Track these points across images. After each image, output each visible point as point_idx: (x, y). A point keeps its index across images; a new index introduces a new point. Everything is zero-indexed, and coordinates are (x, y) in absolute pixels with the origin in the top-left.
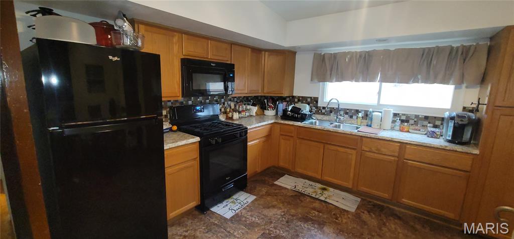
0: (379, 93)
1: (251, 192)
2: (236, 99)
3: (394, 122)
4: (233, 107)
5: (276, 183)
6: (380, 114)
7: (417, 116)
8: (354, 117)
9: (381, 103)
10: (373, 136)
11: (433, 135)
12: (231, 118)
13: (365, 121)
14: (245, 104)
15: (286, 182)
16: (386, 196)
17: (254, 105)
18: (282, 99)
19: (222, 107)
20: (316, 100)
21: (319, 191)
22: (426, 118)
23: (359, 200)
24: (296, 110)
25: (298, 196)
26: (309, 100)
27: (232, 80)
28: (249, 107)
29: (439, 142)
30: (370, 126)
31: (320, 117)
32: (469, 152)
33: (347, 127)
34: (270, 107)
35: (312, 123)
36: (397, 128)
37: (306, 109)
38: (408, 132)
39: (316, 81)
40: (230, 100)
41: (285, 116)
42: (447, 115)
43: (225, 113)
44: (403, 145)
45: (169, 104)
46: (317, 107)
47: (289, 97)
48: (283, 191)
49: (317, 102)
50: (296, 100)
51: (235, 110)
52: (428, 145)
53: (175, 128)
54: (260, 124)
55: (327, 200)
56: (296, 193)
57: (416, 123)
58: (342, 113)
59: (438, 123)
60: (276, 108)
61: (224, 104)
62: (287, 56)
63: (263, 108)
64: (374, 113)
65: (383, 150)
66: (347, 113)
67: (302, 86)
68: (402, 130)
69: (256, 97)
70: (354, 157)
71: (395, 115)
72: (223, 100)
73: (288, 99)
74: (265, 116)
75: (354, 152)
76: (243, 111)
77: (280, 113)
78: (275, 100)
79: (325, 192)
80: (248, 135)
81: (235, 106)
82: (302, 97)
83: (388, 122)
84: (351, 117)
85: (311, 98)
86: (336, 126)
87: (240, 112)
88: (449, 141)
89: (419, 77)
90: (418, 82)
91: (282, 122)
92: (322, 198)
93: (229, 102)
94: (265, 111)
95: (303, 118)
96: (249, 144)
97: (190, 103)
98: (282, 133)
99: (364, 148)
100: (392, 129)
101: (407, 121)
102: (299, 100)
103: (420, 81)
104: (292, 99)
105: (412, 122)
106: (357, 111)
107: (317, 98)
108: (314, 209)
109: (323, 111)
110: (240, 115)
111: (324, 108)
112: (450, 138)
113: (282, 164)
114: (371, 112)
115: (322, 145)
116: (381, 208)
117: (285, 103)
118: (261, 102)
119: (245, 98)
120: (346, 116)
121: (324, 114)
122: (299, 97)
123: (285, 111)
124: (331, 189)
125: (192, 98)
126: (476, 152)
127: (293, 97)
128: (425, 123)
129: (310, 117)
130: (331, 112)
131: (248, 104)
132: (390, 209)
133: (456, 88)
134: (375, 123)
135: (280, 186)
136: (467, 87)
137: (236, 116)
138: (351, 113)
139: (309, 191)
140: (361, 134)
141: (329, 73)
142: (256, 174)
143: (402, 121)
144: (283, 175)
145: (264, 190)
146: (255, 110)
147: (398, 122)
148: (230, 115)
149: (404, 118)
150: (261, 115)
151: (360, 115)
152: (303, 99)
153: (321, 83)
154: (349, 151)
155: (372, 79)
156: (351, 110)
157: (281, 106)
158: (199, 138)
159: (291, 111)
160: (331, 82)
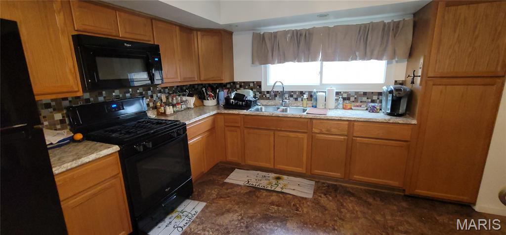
0: (321, 73)
1: (198, 198)
2: (167, 90)
3: (337, 100)
4: (164, 100)
5: (227, 180)
6: (324, 94)
7: (356, 93)
8: (299, 99)
9: (323, 82)
10: (322, 117)
11: (373, 110)
12: (164, 114)
13: (310, 102)
14: (179, 96)
15: (238, 178)
16: (338, 175)
17: (190, 95)
18: (223, 86)
19: (150, 101)
20: (259, 84)
21: (274, 182)
22: (365, 94)
23: (313, 183)
24: (239, 97)
25: (254, 191)
26: (252, 85)
28: (184, 98)
29: (381, 116)
30: (316, 107)
31: (265, 102)
32: (408, 123)
33: (293, 111)
34: (210, 96)
35: (257, 110)
36: (341, 106)
37: (250, 95)
38: (351, 109)
39: (257, 63)
40: (160, 92)
41: (228, 105)
42: (385, 88)
43: (155, 108)
44: (351, 123)
45: (66, 103)
46: (260, 93)
47: (229, 83)
48: (236, 189)
49: (260, 86)
50: (238, 86)
51: (168, 104)
52: (374, 120)
53: (79, 136)
54: (201, 117)
55: (284, 191)
56: (250, 189)
57: (356, 100)
58: (287, 96)
59: (375, 98)
60: (216, 96)
61: (152, 97)
63: (202, 97)
64: (319, 94)
65: (333, 130)
66: (292, 96)
67: (242, 71)
68: (345, 108)
69: (192, 86)
70: (306, 141)
71: (337, 93)
72: (150, 93)
73: (228, 86)
74: (205, 107)
75: (305, 136)
76: (178, 104)
77: (222, 102)
78: (214, 88)
79: (280, 181)
80: (188, 132)
81: (167, 98)
82: (244, 82)
84: (296, 99)
85: (253, 82)
86: (283, 111)
87: (174, 106)
88: (389, 114)
89: (357, 53)
90: (356, 59)
91: (226, 111)
92: (278, 189)
93: (159, 95)
94: (204, 101)
95: (248, 105)
96: (190, 142)
97: (101, 99)
98: (226, 124)
99: (315, 130)
100: (336, 108)
101: (348, 99)
102: (241, 86)
103: (358, 58)
104: (233, 86)
105: (352, 99)
106: (302, 93)
107: (260, 82)
108: (272, 203)
109: (268, 95)
110: (175, 109)
111: (268, 92)
112: (389, 111)
113: (230, 158)
114: (315, 93)
115: (272, 133)
116: (335, 188)
117: (226, 91)
118: (200, 91)
119: (179, 89)
120: (292, 99)
121: (268, 99)
122: (240, 82)
123: (227, 99)
124: (285, 177)
125: (104, 92)
126: (414, 122)
127: (234, 83)
128: (364, 99)
129: (255, 103)
130: (276, 96)
131: (184, 95)
132: (343, 187)
133: (388, 64)
134: (320, 104)
135: (232, 184)
136: (397, 62)
137: (170, 110)
138: (297, 95)
139: (263, 184)
140: (310, 116)
141: (270, 54)
142: (202, 175)
143: (344, 99)
144: (232, 170)
145: (214, 193)
146: (192, 101)
147: (341, 101)
148: (162, 110)
149: (345, 96)
150: (200, 106)
151: (305, 96)
152: (245, 85)
153: (262, 66)
154: (300, 135)
155: (314, 59)
156: (295, 92)
157: (223, 94)
158: (117, 146)
159: (234, 98)
160: (273, 63)
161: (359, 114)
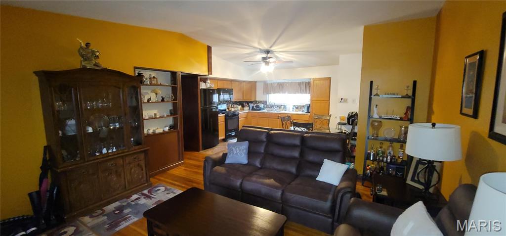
3: (293, 108)
6: (289, 106)
8: (280, 108)
11: (303, 111)
13: (284, 108)
14: (235, 105)
17: (239, 105)
18: (252, 102)
24: (257, 106)
27: (232, 94)
28: (237, 106)
31: (267, 108)
33: (277, 111)
34: (246, 106)
35: (264, 111)
37: (262, 106)
39: (265, 94)
41: (253, 109)
43: (228, 108)
46: (266, 105)
47: (254, 101)
49: (266, 103)
50: (258, 102)
51: (231, 107)
54: (243, 112)
58: (276, 106)
60: (249, 106)
61: (227, 105)
62: (253, 85)
63: (243, 106)
66: (278, 107)
67: (259, 97)
68: (296, 111)
69: (239, 102)
71: (294, 106)
72: (227, 103)
76: (235, 107)
77: (251, 109)
78: (248, 103)
80: (239, 116)
81: (232, 105)
83: (291, 110)
85: (264, 101)
86: (273, 111)
88: (306, 112)
89: (299, 91)
91: (252, 111)
93: (229, 104)
94: (244, 108)
95: (260, 109)
96: (240, 119)
98: (251, 115)
100: (293, 111)
103: (299, 93)
104: (256, 102)
107: (266, 101)
111: (269, 105)
114: (286, 106)
115: (268, 119)
117: (253, 104)
118: (242, 104)
119: (235, 102)
121: (269, 107)
123: (253, 107)
126: (309, 114)
127: (256, 101)
129: (264, 109)
130: (272, 106)
134: (287, 109)
137: (233, 109)
141: (270, 90)
146: (240, 107)
147: (295, 109)
148: (230, 109)
149: (297, 107)
150: (242, 109)
151: (282, 107)
152: (260, 102)
153: (267, 94)
154: (277, 120)
155: (285, 93)
156: (279, 105)
157: (251, 105)
158: (224, 114)
159: (256, 107)
160: (271, 94)
161: (300, 112)
